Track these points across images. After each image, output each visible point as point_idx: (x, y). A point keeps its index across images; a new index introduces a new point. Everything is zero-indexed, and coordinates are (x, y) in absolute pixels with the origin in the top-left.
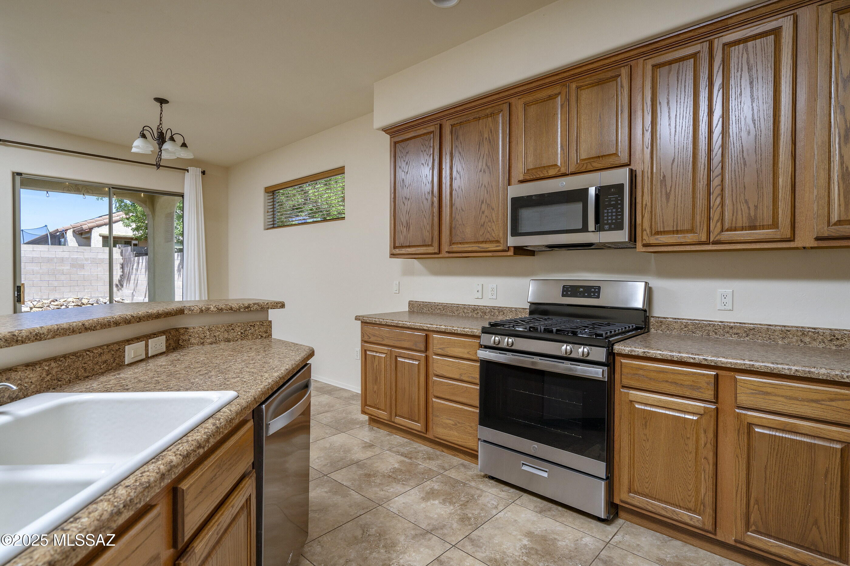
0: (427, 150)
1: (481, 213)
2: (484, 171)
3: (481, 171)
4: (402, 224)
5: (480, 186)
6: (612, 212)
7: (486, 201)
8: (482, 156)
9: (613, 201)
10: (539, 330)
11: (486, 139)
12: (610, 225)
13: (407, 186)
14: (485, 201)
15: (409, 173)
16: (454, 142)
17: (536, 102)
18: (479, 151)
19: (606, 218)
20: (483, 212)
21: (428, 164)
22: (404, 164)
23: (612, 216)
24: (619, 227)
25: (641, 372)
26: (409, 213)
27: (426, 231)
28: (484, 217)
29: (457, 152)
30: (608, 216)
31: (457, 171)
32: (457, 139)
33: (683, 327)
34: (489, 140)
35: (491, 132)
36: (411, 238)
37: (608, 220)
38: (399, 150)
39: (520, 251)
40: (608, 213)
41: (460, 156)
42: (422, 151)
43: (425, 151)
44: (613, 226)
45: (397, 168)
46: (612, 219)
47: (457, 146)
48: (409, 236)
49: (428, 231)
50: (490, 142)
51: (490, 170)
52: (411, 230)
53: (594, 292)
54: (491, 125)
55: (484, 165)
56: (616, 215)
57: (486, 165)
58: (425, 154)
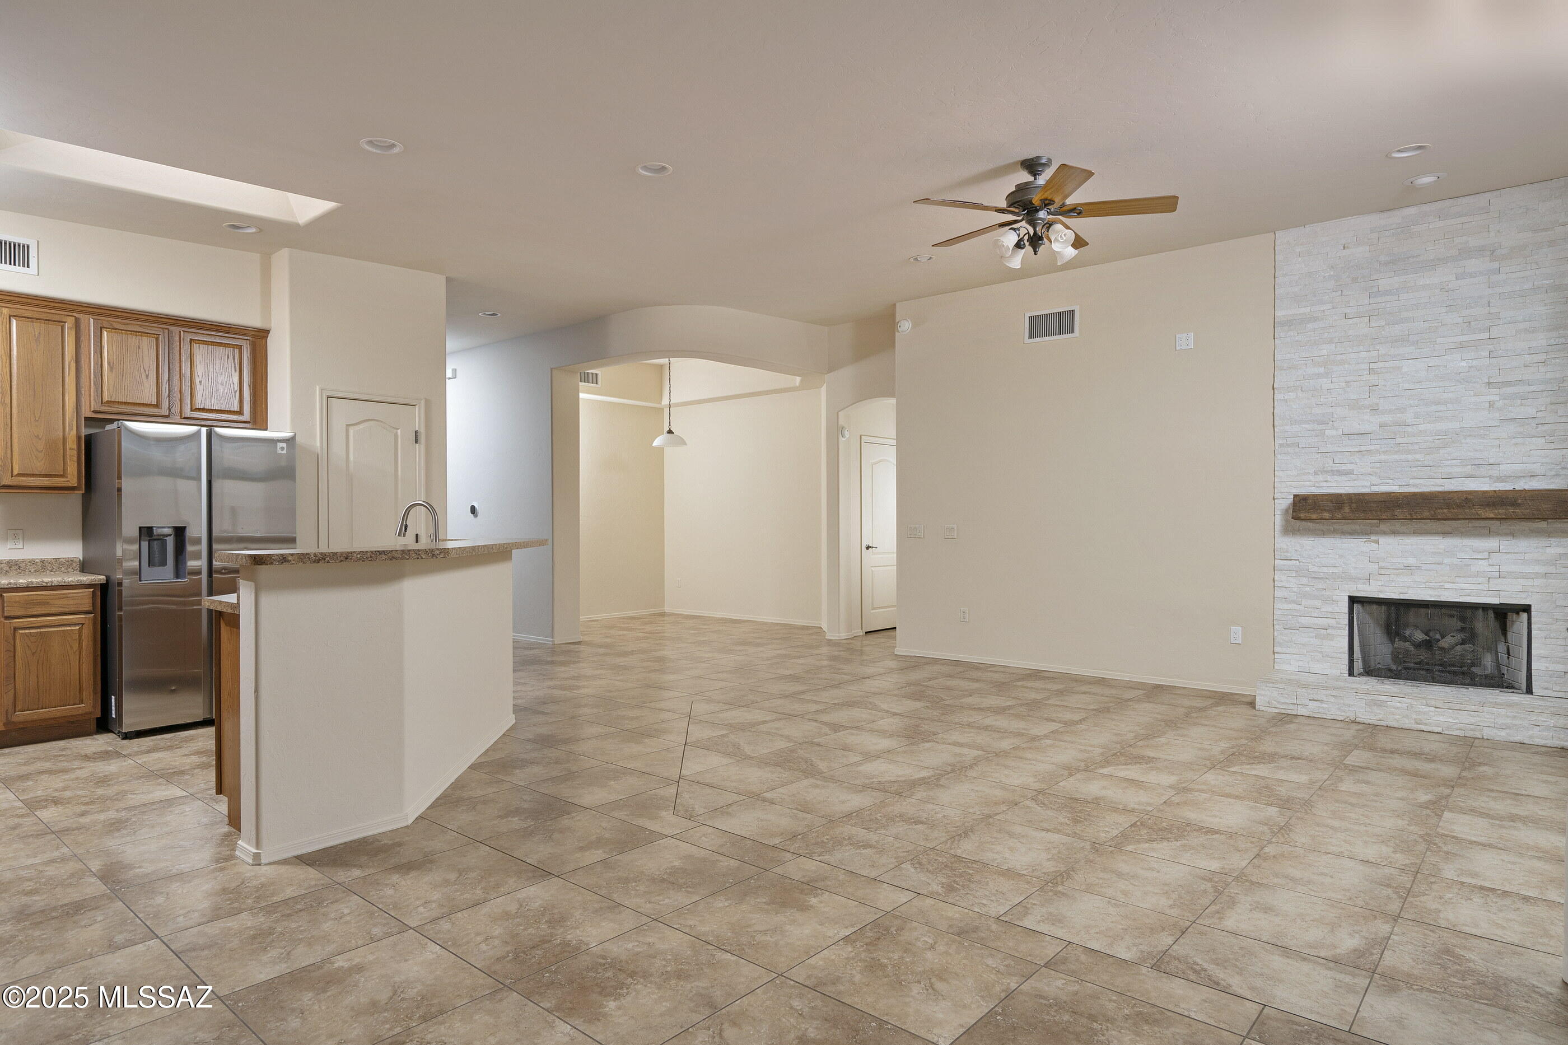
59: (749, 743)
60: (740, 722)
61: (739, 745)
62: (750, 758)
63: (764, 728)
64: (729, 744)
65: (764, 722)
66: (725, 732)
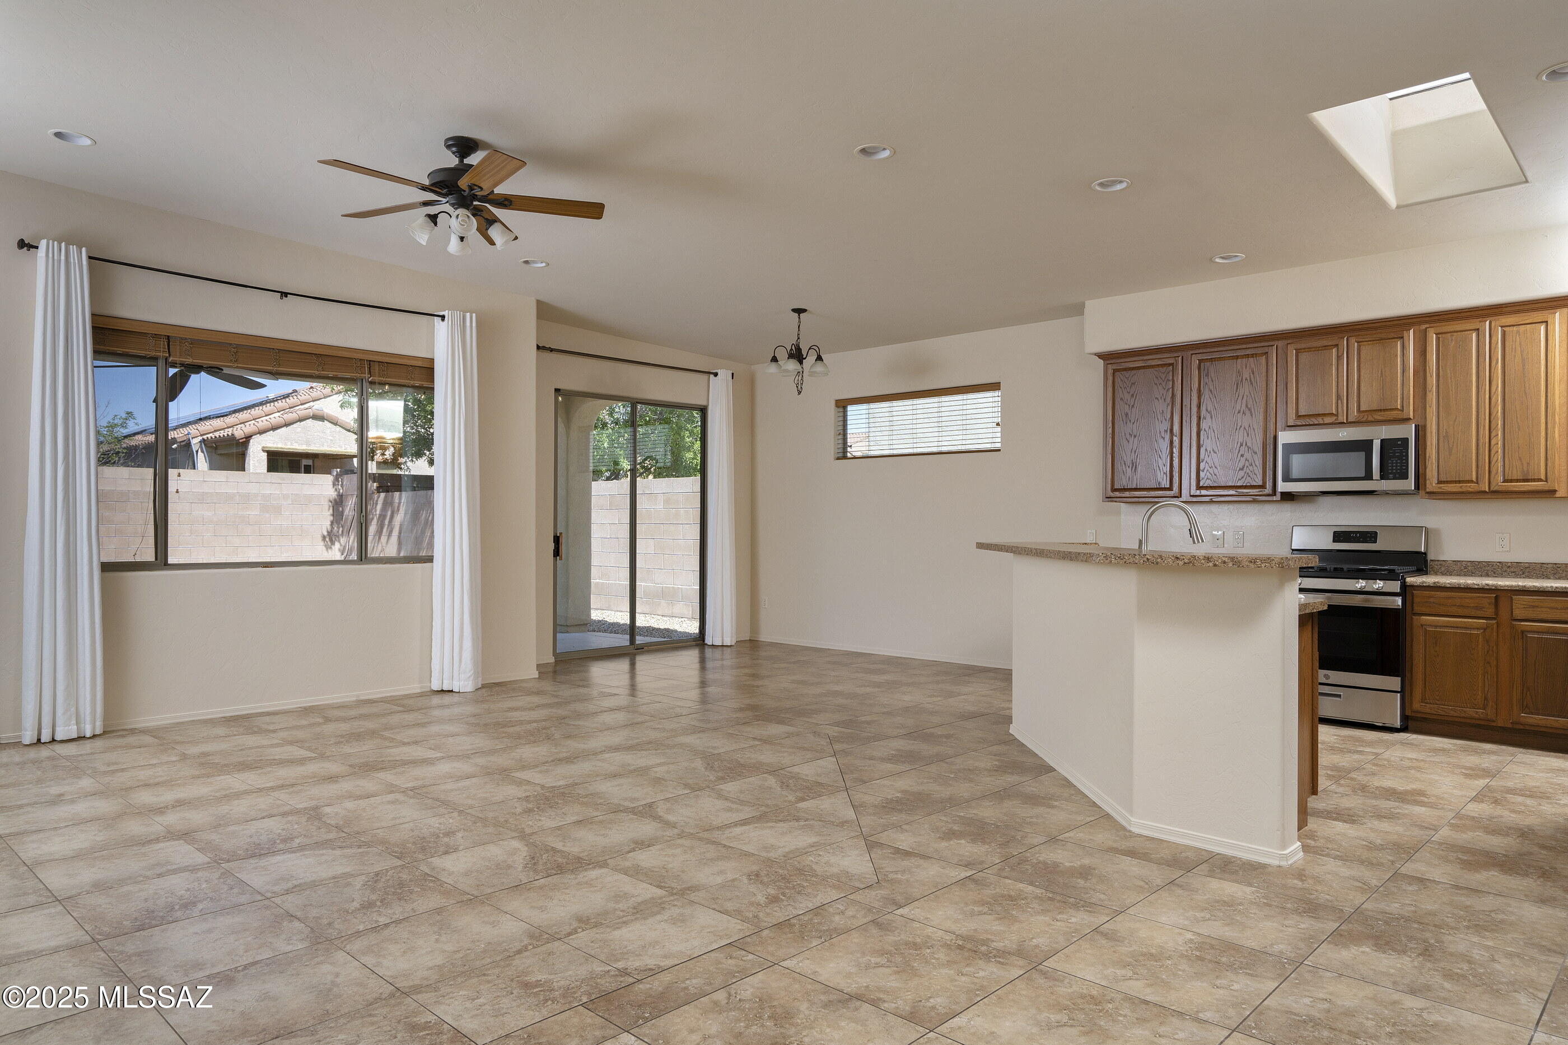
0: (1164, 384)
1: (1239, 456)
2: (1243, 413)
3: (1239, 412)
4: (1125, 464)
5: (1238, 428)
6: (1397, 463)
7: (1246, 444)
8: (1240, 397)
9: (1398, 452)
10: (1329, 570)
11: (1246, 379)
12: (1395, 474)
13: (1132, 421)
14: (1244, 444)
15: (1135, 406)
16: (1202, 379)
17: (1309, 349)
18: (1236, 391)
19: (1390, 468)
20: (1242, 456)
21: (1165, 400)
22: (1127, 397)
23: (1396, 466)
24: (1404, 476)
25: (1432, 600)
26: (1135, 452)
27: (1162, 472)
28: (1243, 459)
29: (1207, 389)
30: (1393, 466)
31: (1207, 410)
32: (1207, 375)
33: (1463, 568)
34: (1251, 380)
35: (1253, 374)
36: (1138, 480)
37: (1392, 469)
38: (1120, 380)
39: (1288, 497)
40: (1392, 463)
41: (1210, 394)
42: (1156, 384)
43: (1160, 384)
44: (1397, 476)
45: (1117, 400)
46: (1397, 470)
47: (1206, 383)
48: (1135, 478)
49: (1164, 473)
50: (1252, 384)
51: (1251, 412)
52: (1139, 472)
53: (1371, 537)
54: (1253, 366)
55: (1244, 406)
56: (1401, 466)
57: (1247, 406)
58: (1160, 387)
59: (771, 788)
60: (781, 824)
61: (781, 787)
62: (769, 773)
63: (747, 813)
64: (794, 788)
65: (744, 822)
66: (802, 805)
